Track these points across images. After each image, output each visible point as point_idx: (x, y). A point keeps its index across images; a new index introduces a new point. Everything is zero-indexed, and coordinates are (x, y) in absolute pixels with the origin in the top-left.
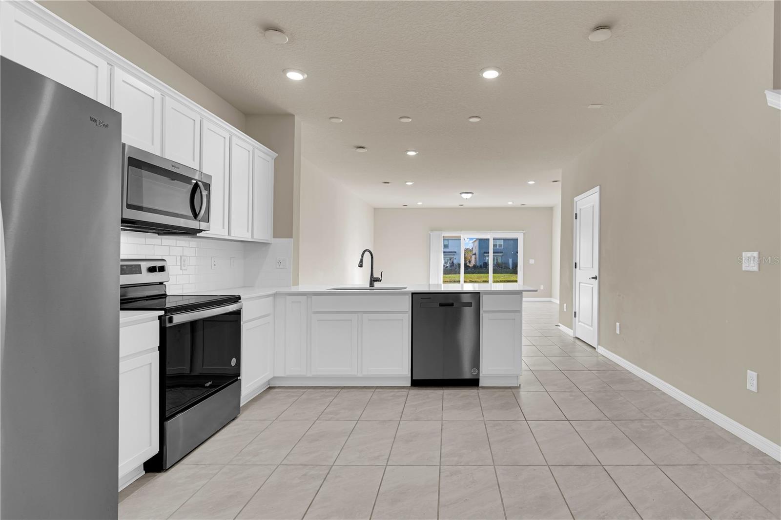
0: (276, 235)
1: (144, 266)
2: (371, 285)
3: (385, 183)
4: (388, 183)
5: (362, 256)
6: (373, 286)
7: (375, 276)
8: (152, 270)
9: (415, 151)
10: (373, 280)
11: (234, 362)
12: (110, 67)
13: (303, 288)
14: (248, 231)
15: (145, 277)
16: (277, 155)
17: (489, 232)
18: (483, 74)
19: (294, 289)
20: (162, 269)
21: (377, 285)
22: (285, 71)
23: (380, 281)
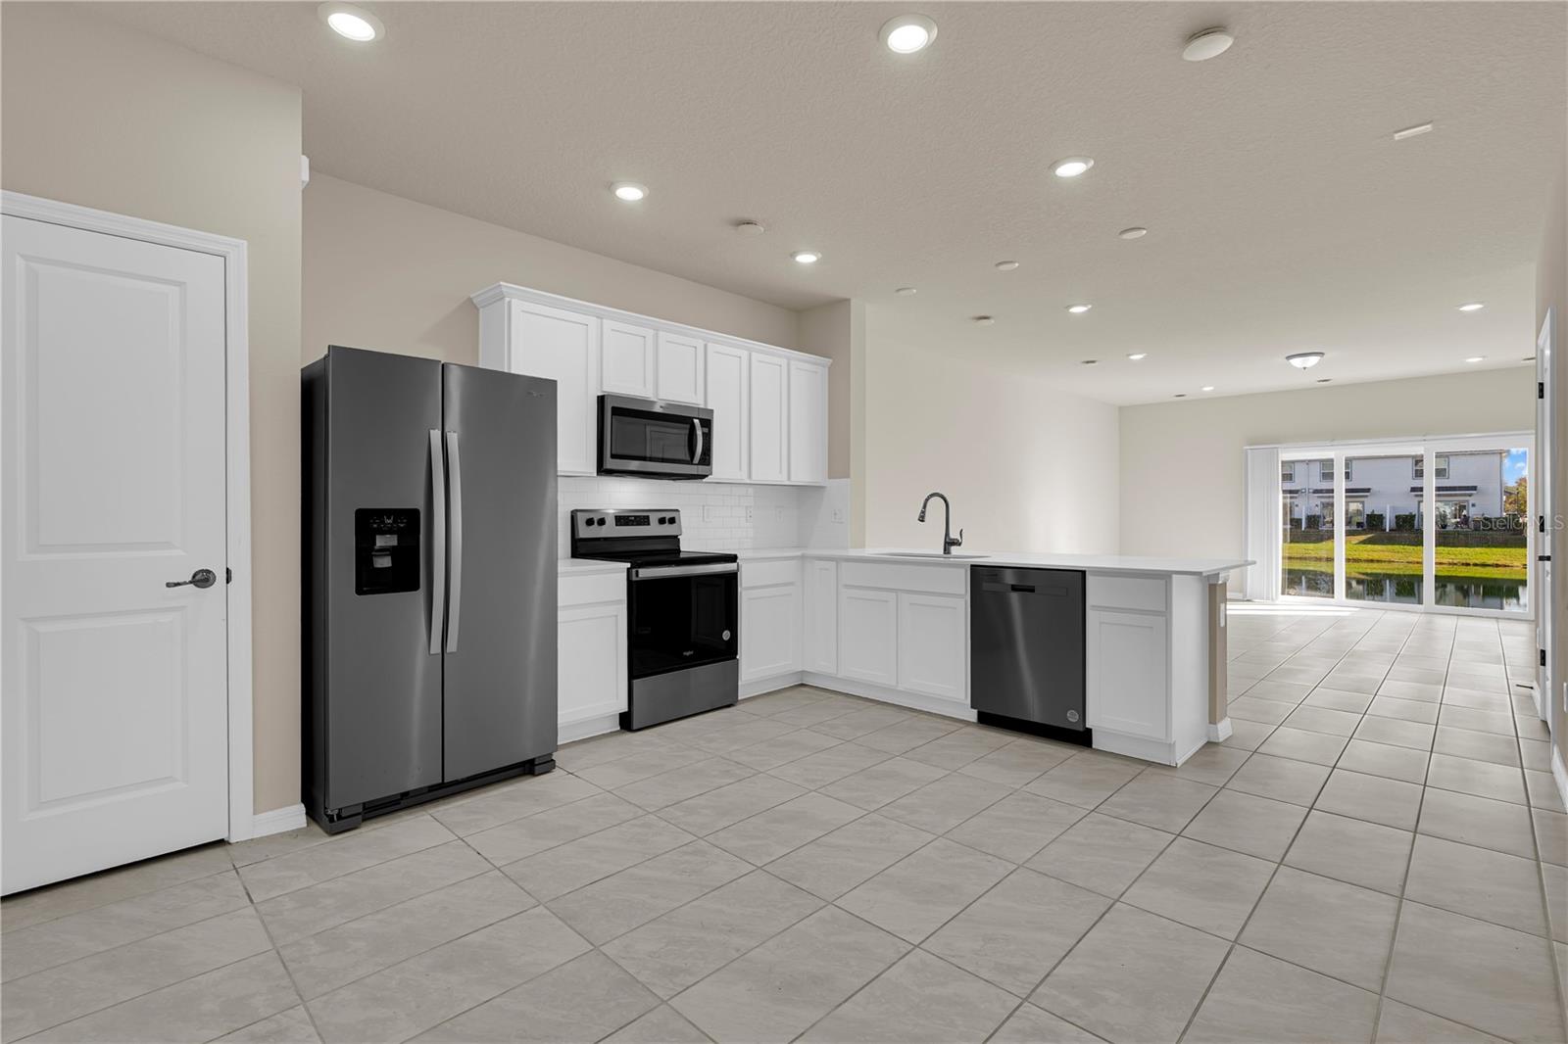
0: (831, 475)
1: (654, 518)
2: (946, 551)
3: (1088, 362)
4: (1093, 362)
5: (925, 507)
6: (949, 553)
7: (952, 536)
8: (662, 521)
9: (1085, 305)
10: (950, 543)
11: (726, 635)
12: (599, 320)
13: (869, 551)
14: (781, 472)
15: (654, 529)
16: (831, 360)
17: (1420, 438)
18: (1054, 172)
19: (853, 553)
20: (672, 521)
21: (954, 550)
22: (793, 255)
23: (960, 544)
